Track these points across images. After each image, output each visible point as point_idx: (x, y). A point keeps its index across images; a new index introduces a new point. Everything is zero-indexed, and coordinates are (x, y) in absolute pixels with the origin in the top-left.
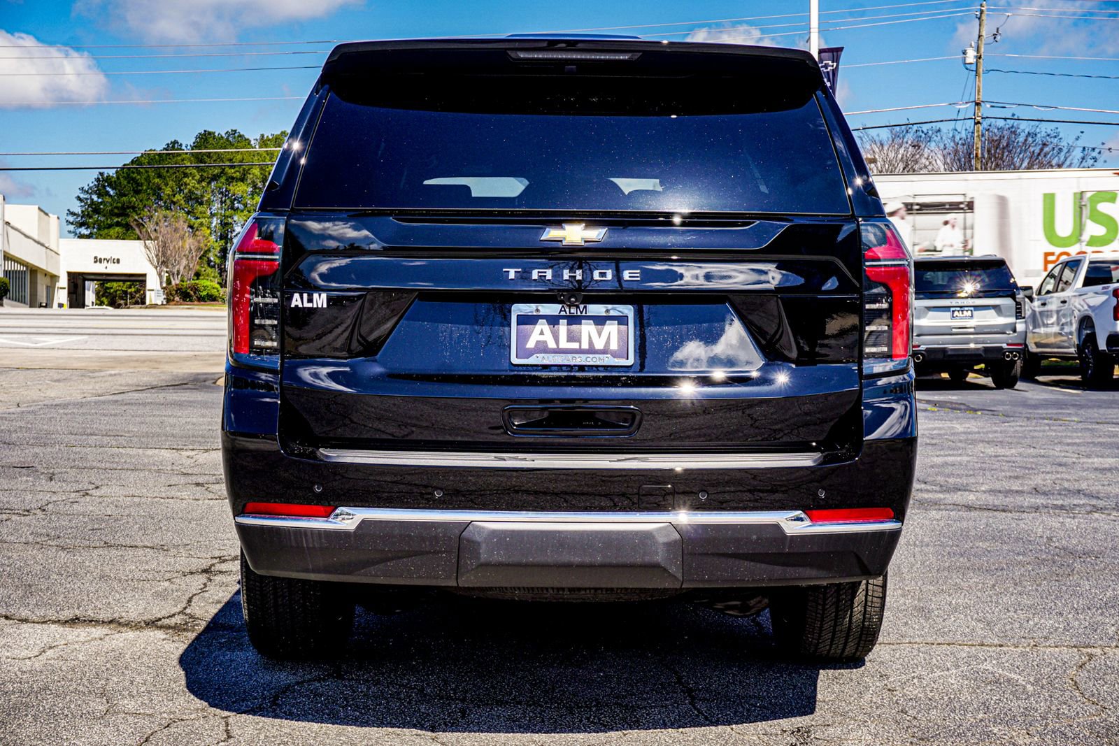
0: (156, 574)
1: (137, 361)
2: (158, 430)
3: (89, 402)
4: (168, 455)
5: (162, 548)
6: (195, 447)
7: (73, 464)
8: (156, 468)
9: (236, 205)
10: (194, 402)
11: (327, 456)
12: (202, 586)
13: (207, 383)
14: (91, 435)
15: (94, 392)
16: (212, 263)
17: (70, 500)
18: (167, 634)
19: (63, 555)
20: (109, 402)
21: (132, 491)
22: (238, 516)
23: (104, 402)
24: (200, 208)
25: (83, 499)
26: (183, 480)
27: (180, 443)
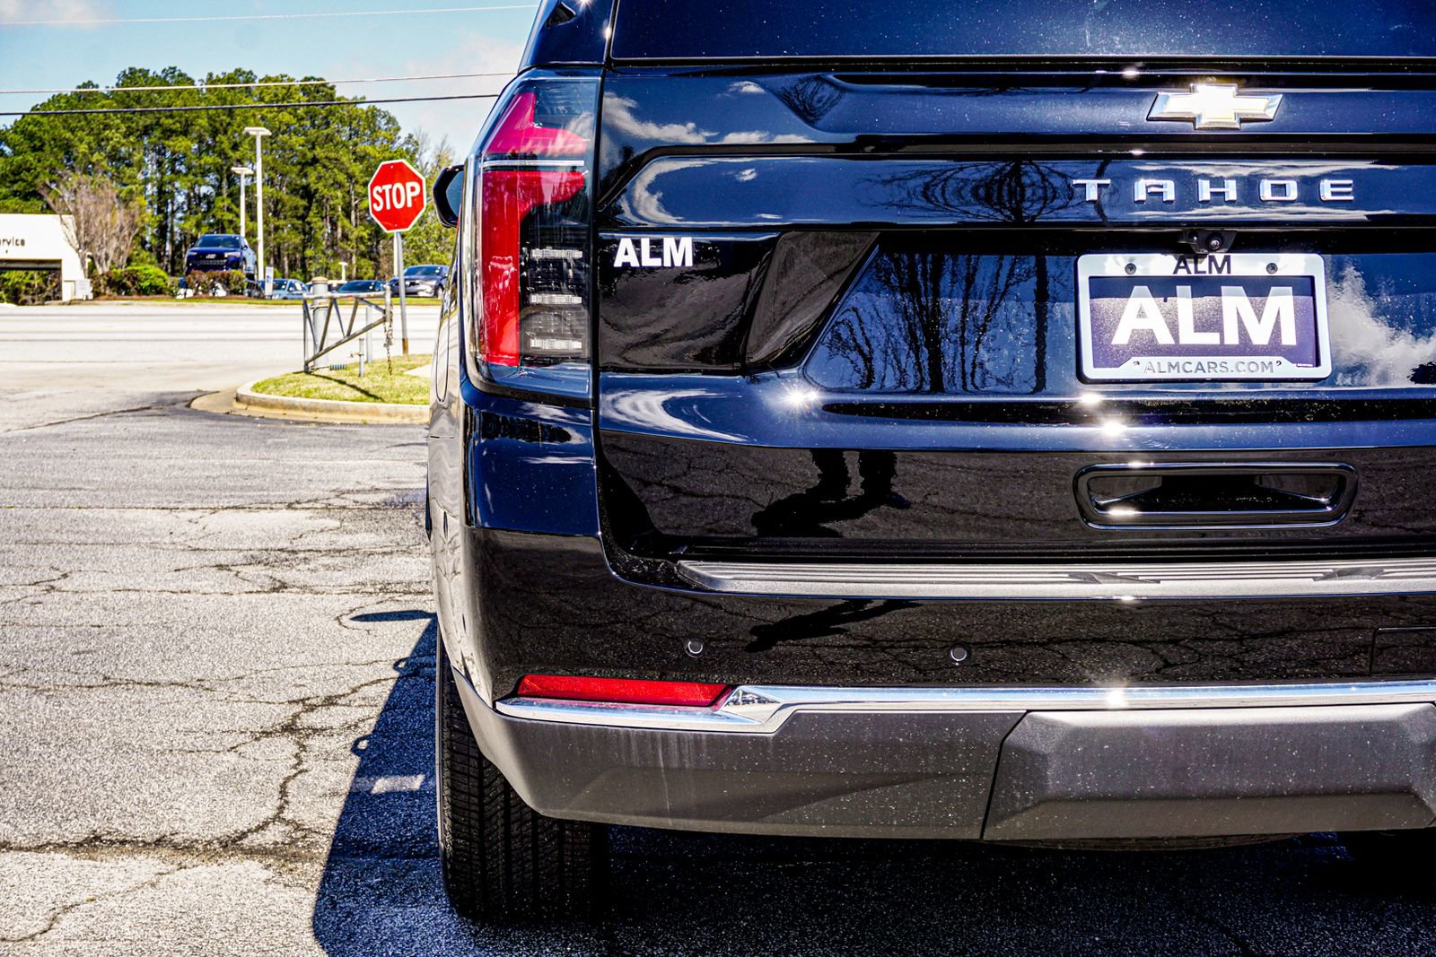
0: (207, 737)
1: (70, 376)
2: (131, 479)
3: (18, 438)
4: (159, 519)
5: (200, 685)
6: (195, 505)
7: (17, 537)
8: (146, 540)
9: (177, 168)
10: (170, 434)
11: (711, 580)
12: (295, 761)
13: (178, 406)
14: (34, 488)
15: (21, 421)
16: (148, 245)
17: (30, 600)
18: (268, 867)
19: (41, 704)
20: (47, 436)
21: (122, 582)
22: (503, 700)
23: (40, 437)
24: (129, 171)
25: (48, 597)
26: (194, 559)
27: (170, 498)
